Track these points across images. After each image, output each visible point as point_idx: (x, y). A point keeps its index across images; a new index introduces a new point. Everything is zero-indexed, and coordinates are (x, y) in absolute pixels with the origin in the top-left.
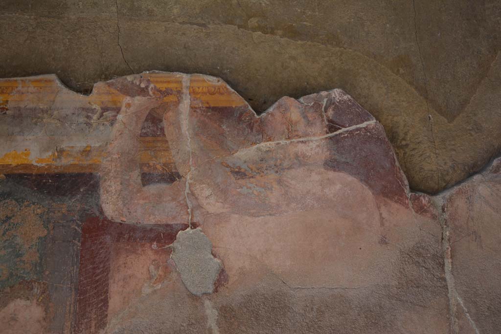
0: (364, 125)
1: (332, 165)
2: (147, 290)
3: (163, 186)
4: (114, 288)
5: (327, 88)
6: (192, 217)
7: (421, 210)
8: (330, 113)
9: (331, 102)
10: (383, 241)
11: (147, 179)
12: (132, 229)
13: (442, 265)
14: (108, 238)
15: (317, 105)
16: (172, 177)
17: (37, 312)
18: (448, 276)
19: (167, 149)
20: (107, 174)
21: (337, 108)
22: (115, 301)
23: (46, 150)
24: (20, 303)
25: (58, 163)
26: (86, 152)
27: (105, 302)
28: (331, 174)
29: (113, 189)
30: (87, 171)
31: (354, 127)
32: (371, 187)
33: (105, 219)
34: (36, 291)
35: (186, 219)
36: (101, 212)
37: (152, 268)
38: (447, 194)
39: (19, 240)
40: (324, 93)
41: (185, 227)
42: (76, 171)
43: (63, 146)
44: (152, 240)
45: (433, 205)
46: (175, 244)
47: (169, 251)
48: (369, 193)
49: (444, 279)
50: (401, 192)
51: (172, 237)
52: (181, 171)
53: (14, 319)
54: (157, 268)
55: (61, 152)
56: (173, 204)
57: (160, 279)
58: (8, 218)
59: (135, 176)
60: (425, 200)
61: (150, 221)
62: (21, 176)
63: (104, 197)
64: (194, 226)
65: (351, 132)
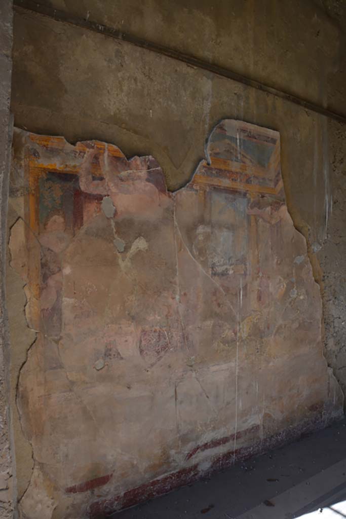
0: (157, 169)
1: (148, 180)
2: (94, 215)
3: (99, 181)
4: (85, 214)
5: (148, 155)
7: (170, 197)
8: (148, 163)
9: (149, 160)
10: (160, 205)
11: (94, 179)
12: (90, 195)
13: (173, 213)
14: (82, 198)
15: (145, 160)
16: (102, 179)
17: (62, 220)
18: (174, 217)
19: (100, 169)
20: (81, 175)
21: (150, 162)
22: (85, 218)
23: (62, 164)
24: (57, 216)
25: (65, 170)
26: (75, 167)
27: (82, 218)
28: (147, 183)
29: (83, 181)
30: (75, 173)
31: (154, 169)
32: (158, 188)
33: (81, 191)
34: (61, 213)
35: (106, 193)
36: (80, 188)
37: (96, 209)
38: (175, 192)
39: (54, 195)
40: (147, 156)
41: (105, 196)
42: (71, 173)
43: (67, 164)
44: (96, 199)
45: (172, 195)
46: (102, 201)
47: (101, 203)
48: (157, 190)
49: (173, 218)
50: (165, 191)
51: (102, 199)
52: (105, 177)
53: (55, 221)
54: (97, 208)
55: (66, 165)
56: (102, 188)
57: (98, 212)
58: (50, 188)
59: (90, 177)
60: (171, 194)
61: (95, 193)
62: (53, 173)
63: (80, 183)
64: (108, 196)
65: (153, 171)
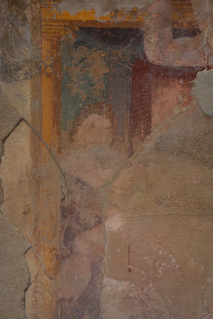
2: (176, 111)
3: (188, 39)
4: (155, 110)
6: (207, 62)
11: (176, 34)
12: (166, 69)
14: (150, 76)
16: (194, 32)
17: (106, 123)
19: (191, 11)
20: (149, 29)
22: (155, 118)
23: (106, 10)
24: (96, 116)
25: (114, 20)
26: (134, 12)
27: (150, 118)
29: (152, 40)
30: (135, 27)
33: (148, 62)
34: (105, 109)
35: (203, 63)
36: (145, 57)
37: (180, 96)
39: (91, 75)
41: (202, 69)
42: (127, 26)
43: (118, 7)
44: (179, 78)
46: (195, 81)
47: (192, 85)
51: (193, 76)
53: (93, 126)
54: (183, 97)
55: (116, 11)
56: (195, 52)
57: (185, 104)
58: (83, 59)
59: (168, 31)
61: (178, 64)
62: (90, 29)
63: (146, 46)
64: (209, 68)
